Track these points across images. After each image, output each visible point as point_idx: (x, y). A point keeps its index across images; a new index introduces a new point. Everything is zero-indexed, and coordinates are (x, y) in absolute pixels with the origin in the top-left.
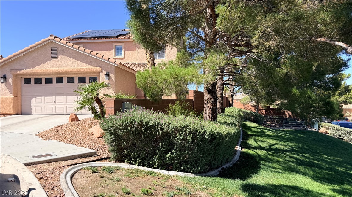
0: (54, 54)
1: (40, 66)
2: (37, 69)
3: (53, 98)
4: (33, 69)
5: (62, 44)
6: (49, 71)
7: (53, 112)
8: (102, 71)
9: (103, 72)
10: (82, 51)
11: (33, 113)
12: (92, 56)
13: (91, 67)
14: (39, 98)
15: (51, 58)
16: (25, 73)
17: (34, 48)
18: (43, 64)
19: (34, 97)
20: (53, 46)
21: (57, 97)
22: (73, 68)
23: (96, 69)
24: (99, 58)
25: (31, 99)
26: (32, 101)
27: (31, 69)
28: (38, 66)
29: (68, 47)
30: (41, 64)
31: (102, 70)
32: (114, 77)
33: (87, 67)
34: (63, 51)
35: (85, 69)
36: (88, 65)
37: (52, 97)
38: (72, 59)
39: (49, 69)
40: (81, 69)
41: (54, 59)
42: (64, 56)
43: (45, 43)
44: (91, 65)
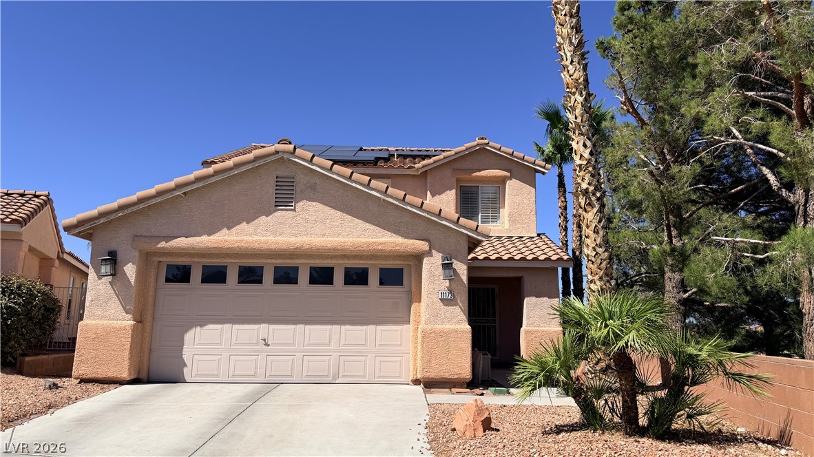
0: (285, 197)
1: (234, 230)
2: (226, 237)
3: (263, 329)
4: (212, 237)
5: (318, 169)
6: (264, 246)
7: (255, 376)
8: (429, 254)
9: (432, 256)
10: (378, 191)
11: (187, 378)
12: (409, 208)
13: (399, 240)
14: (212, 330)
15: (274, 208)
16: (184, 249)
17: (226, 175)
18: (244, 224)
19: (196, 326)
20: (283, 171)
21: (272, 327)
22: (341, 239)
23: (413, 244)
24: (428, 212)
25: (186, 332)
26: (189, 337)
27: (205, 238)
28: (229, 229)
29: (335, 176)
30: (239, 223)
31: (430, 250)
32: (466, 272)
33: (383, 240)
34: (313, 188)
35: (381, 244)
36: (390, 233)
37: (257, 326)
38: (339, 214)
39: (265, 238)
40: (368, 244)
41: (282, 210)
42: (315, 204)
43: (262, 162)
44: (397, 232)
